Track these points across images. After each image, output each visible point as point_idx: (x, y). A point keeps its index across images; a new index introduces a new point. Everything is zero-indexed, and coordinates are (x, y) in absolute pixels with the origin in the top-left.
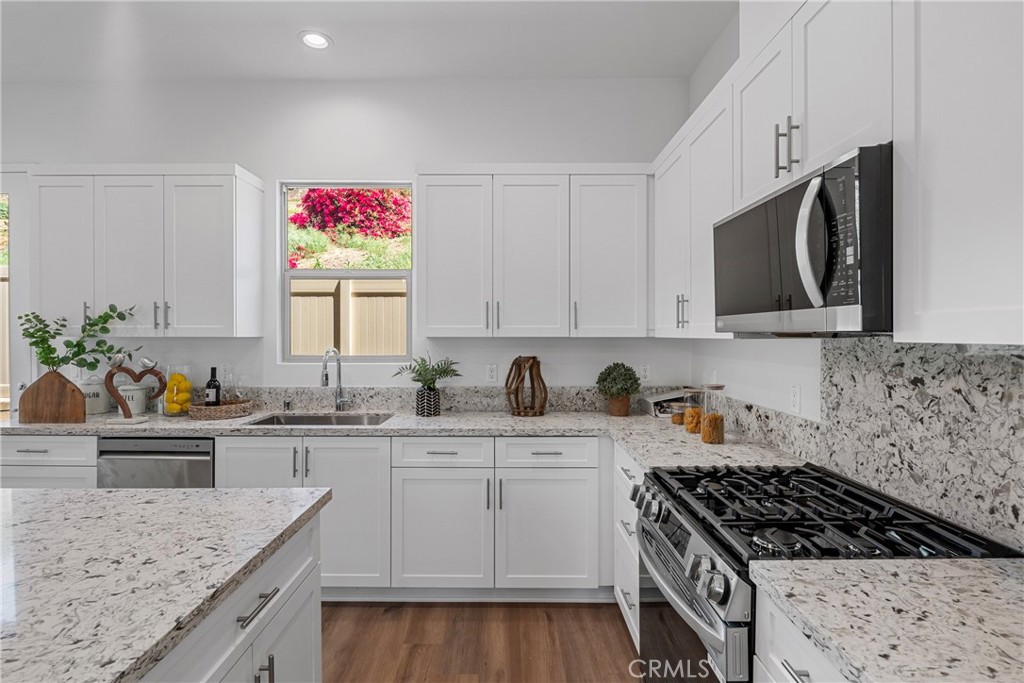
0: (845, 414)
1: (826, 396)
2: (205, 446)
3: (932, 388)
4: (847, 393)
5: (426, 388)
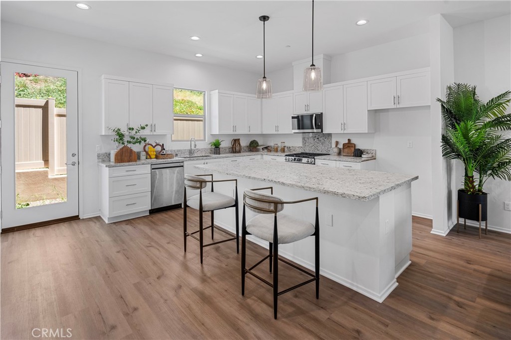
0: (307, 144)
1: (303, 142)
2: (181, 164)
3: (320, 139)
4: (307, 141)
5: (216, 148)
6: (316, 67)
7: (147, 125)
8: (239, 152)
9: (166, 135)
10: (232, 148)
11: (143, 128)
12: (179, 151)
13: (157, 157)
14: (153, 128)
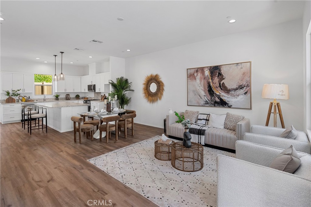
5: (57, 98)
6: (63, 74)
7: (20, 89)
8: (70, 100)
9: (32, 93)
10: (66, 98)
11: (19, 90)
12: (38, 99)
13: (26, 101)
14: (24, 90)
